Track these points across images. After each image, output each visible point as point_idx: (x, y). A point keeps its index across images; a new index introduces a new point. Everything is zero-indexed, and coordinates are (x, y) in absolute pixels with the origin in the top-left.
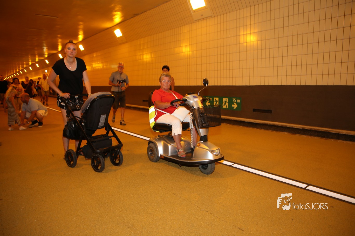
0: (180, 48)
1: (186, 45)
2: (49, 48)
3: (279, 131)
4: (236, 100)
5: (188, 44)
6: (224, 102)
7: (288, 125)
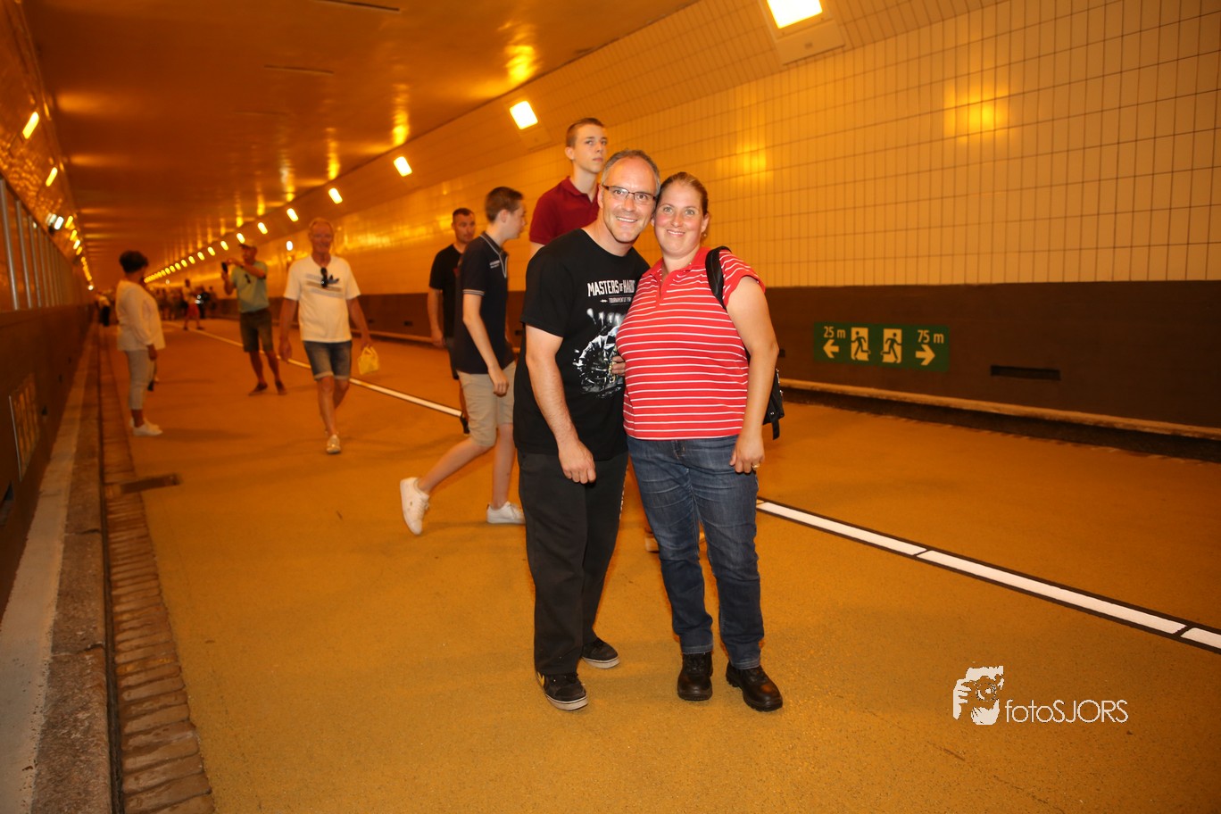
0: (734, 158)
1: (754, 148)
2: (301, 170)
3: (1086, 443)
4: (931, 335)
5: (762, 146)
6: (889, 342)
7: (1120, 422)
